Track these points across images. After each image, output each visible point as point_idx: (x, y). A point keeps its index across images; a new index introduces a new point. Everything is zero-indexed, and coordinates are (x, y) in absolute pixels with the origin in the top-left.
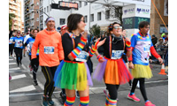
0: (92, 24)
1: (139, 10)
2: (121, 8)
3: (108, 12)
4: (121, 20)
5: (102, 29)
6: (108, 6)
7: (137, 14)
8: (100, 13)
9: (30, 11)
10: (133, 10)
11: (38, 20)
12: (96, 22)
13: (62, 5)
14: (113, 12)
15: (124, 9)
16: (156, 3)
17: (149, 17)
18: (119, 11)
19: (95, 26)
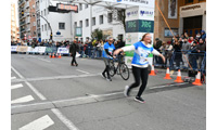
0: (94, 28)
1: (142, 12)
2: (124, 10)
3: (110, 15)
4: (124, 23)
5: (104, 33)
6: (110, 8)
7: (141, 17)
8: (102, 17)
9: (25, 15)
10: (136, 12)
11: (35, 24)
12: (98, 26)
13: (60, 7)
14: (115, 15)
16: (160, 5)
18: (122, 13)
19: (96, 30)
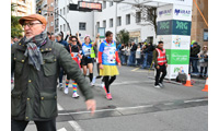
0: (120, 29)
1: (177, 11)
2: (155, 9)
3: (139, 14)
4: (155, 23)
5: (131, 35)
6: (138, 6)
7: (175, 17)
8: (129, 16)
9: (43, 13)
10: (170, 11)
11: (53, 24)
12: (124, 27)
13: (82, 5)
14: (145, 14)
15: (158, 10)
16: (199, 2)
17: (190, 19)
18: (152, 12)
19: (122, 32)
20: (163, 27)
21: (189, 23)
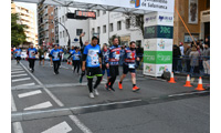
0: (112, 34)
1: (161, 18)
2: (142, 16)
3: (128, 20)
4: (142, 28)
5: (122, 39)
6: (128, 14)
7: (159, 23)
8: (119, 22)
9: (44, 22)
10: (155, 18)
11: (53, 31)
12: (116, 32)
14: (133, 21)
15: (145, 17)
16: (180, 9)
18: (140, 19)
19: (114, 37)
20: (149, 31)
21: (172, 28)
